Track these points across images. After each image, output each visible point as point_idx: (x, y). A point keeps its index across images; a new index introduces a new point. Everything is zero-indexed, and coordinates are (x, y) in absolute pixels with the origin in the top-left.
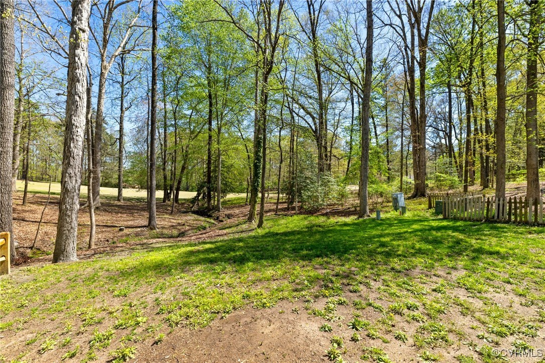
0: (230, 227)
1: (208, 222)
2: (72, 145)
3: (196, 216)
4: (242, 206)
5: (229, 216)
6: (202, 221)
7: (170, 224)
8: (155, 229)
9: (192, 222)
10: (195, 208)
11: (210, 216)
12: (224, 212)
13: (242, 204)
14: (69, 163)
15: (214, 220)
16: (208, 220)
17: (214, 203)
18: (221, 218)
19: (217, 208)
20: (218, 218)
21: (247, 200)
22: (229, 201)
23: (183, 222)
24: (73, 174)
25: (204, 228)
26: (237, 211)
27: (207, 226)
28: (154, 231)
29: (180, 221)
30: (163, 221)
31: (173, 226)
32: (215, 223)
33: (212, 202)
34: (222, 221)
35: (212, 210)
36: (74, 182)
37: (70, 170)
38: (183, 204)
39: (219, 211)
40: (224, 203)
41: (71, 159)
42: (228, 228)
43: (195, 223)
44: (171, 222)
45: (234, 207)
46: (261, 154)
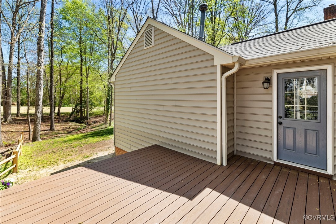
0: (96, 127)
1: (82, 126)
2: (39, 102)
3: (74, 123)
4: (101, 116)
5: (95, 122)
6: (79, 125)
7: (61, 128)
8: (54, 131)
9: (74, 127)
10: (72, 118)
11: (82, 123)
12: (91, 120)
13: (101, 115)
14: (38, 108)
15: (85, 124)
16: (82, 125)
17: (84, 115)
18: (89, 123)
19: (86, 118)
20: (87, 123)
21: (104, 112)
22: (93, 113)
23: (69, 126)
24: (39, 111)
25: (81, 129)
26: (99, 119)
27: (82, 128)
28: (54, 132)
29: (67, 126)
30: (57, 127)
31: (63, 129)
32: (86, 126)
33: (83, 114)
34: (90, 125)
35: (83, 119)
36: (40, 114)
37: (38, 110)
38: (63, 116)
39: (88, 119)
40: (90, 114)
41: (39, 106)
42: (95, 127)
43: (75, 127)
44: (61, 127)
45: (97, 117)
46: (110, 94)
